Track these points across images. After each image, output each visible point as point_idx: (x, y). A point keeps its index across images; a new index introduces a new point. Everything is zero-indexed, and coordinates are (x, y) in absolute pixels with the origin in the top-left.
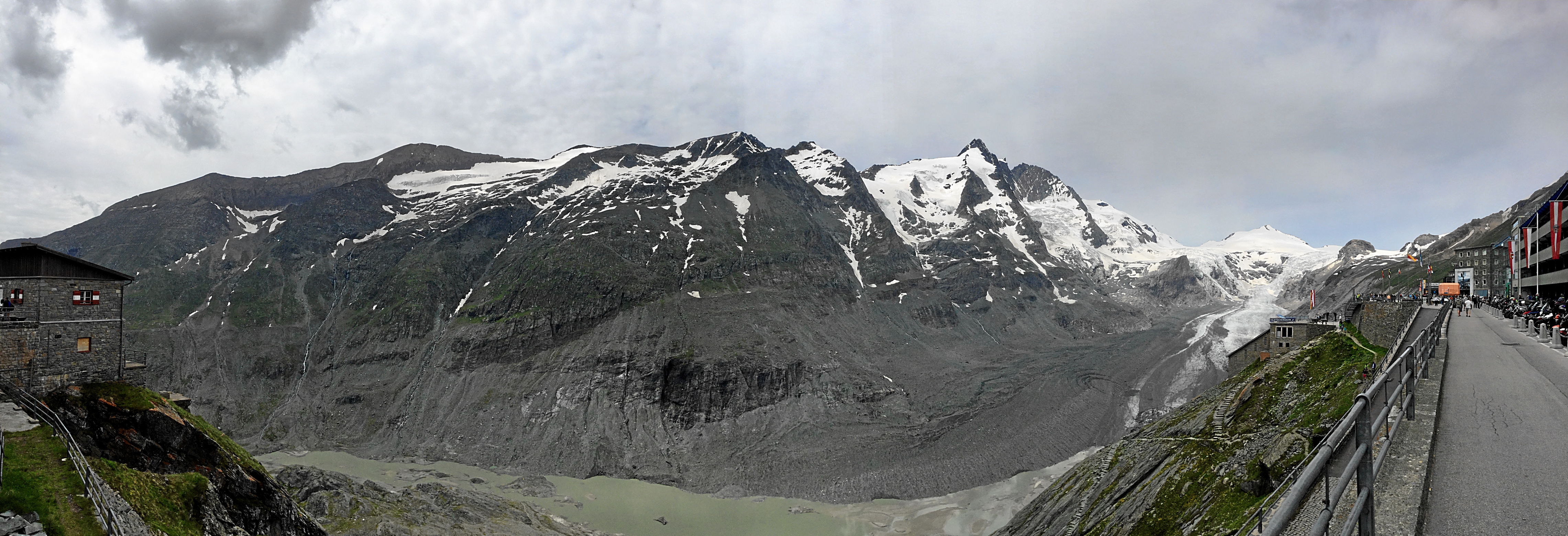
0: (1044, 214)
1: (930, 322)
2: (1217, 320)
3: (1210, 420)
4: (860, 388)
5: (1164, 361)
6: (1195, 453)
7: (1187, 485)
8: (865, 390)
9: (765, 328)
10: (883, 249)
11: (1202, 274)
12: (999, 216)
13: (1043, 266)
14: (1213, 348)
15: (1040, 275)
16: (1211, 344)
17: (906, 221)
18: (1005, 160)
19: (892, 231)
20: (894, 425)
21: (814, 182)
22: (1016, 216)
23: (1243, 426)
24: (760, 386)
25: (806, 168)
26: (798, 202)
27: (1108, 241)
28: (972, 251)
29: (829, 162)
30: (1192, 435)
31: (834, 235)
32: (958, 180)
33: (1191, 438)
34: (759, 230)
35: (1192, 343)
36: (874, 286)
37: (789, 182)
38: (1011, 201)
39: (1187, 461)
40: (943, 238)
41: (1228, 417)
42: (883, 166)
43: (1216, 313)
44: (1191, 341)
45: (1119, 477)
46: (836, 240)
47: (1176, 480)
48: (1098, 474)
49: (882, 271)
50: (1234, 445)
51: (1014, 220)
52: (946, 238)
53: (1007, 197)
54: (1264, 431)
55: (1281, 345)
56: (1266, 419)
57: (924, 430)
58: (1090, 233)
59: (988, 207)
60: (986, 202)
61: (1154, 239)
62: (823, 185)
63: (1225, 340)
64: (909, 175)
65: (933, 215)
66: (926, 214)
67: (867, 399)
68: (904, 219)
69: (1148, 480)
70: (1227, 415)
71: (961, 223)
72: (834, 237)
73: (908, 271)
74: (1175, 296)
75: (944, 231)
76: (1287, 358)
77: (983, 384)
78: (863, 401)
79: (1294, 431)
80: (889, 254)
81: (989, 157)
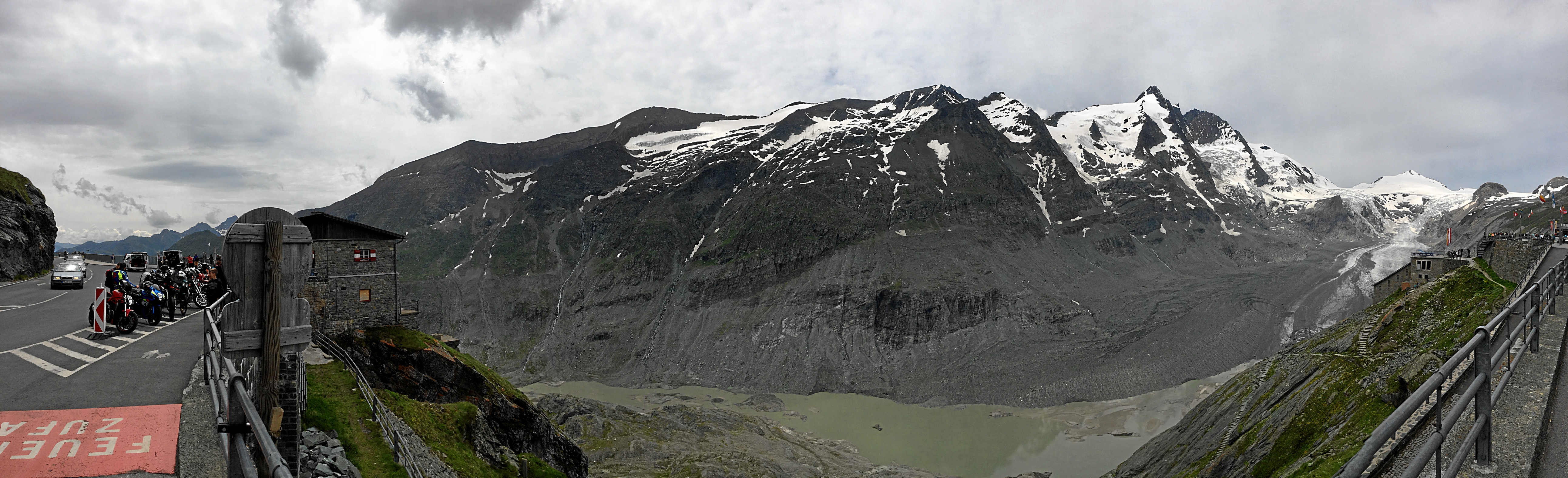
0: (1213, 155)
1: (1111, 252)
2: (1366, 254)
3: (1356, 339)
4: (1051, 312)
5: (1316, 288)
6: (1341, 367)
7: (1334, 395)
8: (1056, 313)
9: (965, 262)
10: (1066, 189)
11: (1353, 212)
12: (1172, 157)
13: (1212, 202)
14: (1361, 277)
15: (1209, 210)
16: (1359, 274)
17: (1087, 163)
18: (1178, 105)
19: (1074, 173)
20: (1082, 340)
21: (1004, 130)
22: (1187, 157)
23: (1385, 346)
24: (961, 312)
25: (997, 117)
26: (991, 148)
27: (1269, 181)
28: (1148, 189)
29: (1016, 111)
30: (1340, 352)
31: (1023, 178)
32: (1135, 124)
33: (1339, 355)
34: (957, 174)
35: (1343, 273)
36: (1060, 222)
37: (983, 131)
38: (1183, 143)
39: (1334, 374)
40: (1122, 177)
41: (1371, 338)
42: (1064, 113)
43: (1365, 248)
44: (1342, 271)
45: (1274, 386)
46: (1024, 183)
47: (1324, 390)
48: (1256, 383)
49: (1067, 209)
50: (1376, 362)
51: (1186, 161)
52: (1125, 177)
53: (1179, 139)
54: (1403, 351)
55: (1420, 276)
56: (1405, 341)
57: (1108, 344)
58: (1254, 173)
59: (1163, 149)
60: (1161, 144)
61: (1311, 180)
62: (1011, 133)
63: (1372, 271)
64: (1089, 121)
65: (1111, 156)
66: (1105, 156)
67: (1057, 320)
68: (1085, 162)
69: (1298, 390)
70: (1370, 336)
71: (1138, 163)
72: (1023, 181)
73: (1090, 208)
74: (1329, 231)
75: (1122, 171)
76: (1426, 288)
77: (1157, 304)
78: (1054, 322)
79: (1430, 352)
80: (1072, 194)
81: (1163, 102)
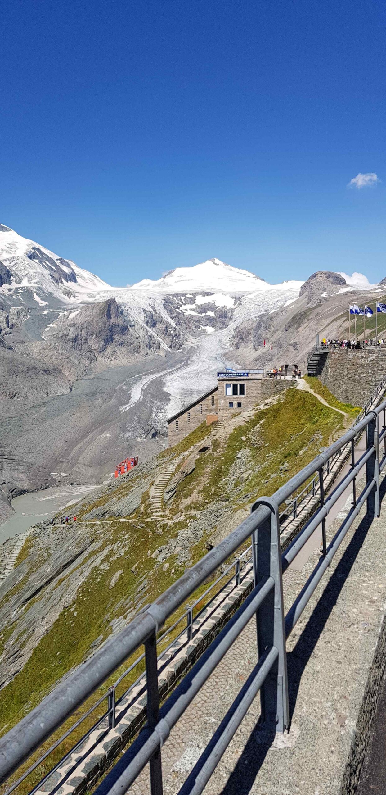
2: (156, 382)
3: (145, 497)
6: (126, 537)
7: (118, 574)
16: (150, 409)
23: (186, 502)
30: (124, 515)
33: (122, 520)
39: (117, 547)
41: (168, 493)
44: (124, 408)
45: (29, 573)
47: (103, 570)
50: (176, 524)
54: (212, 508)
55: (231, 405)
56: (214, 494)
69: (66, 573)
70: (167, 490)
76: (240, 421)
